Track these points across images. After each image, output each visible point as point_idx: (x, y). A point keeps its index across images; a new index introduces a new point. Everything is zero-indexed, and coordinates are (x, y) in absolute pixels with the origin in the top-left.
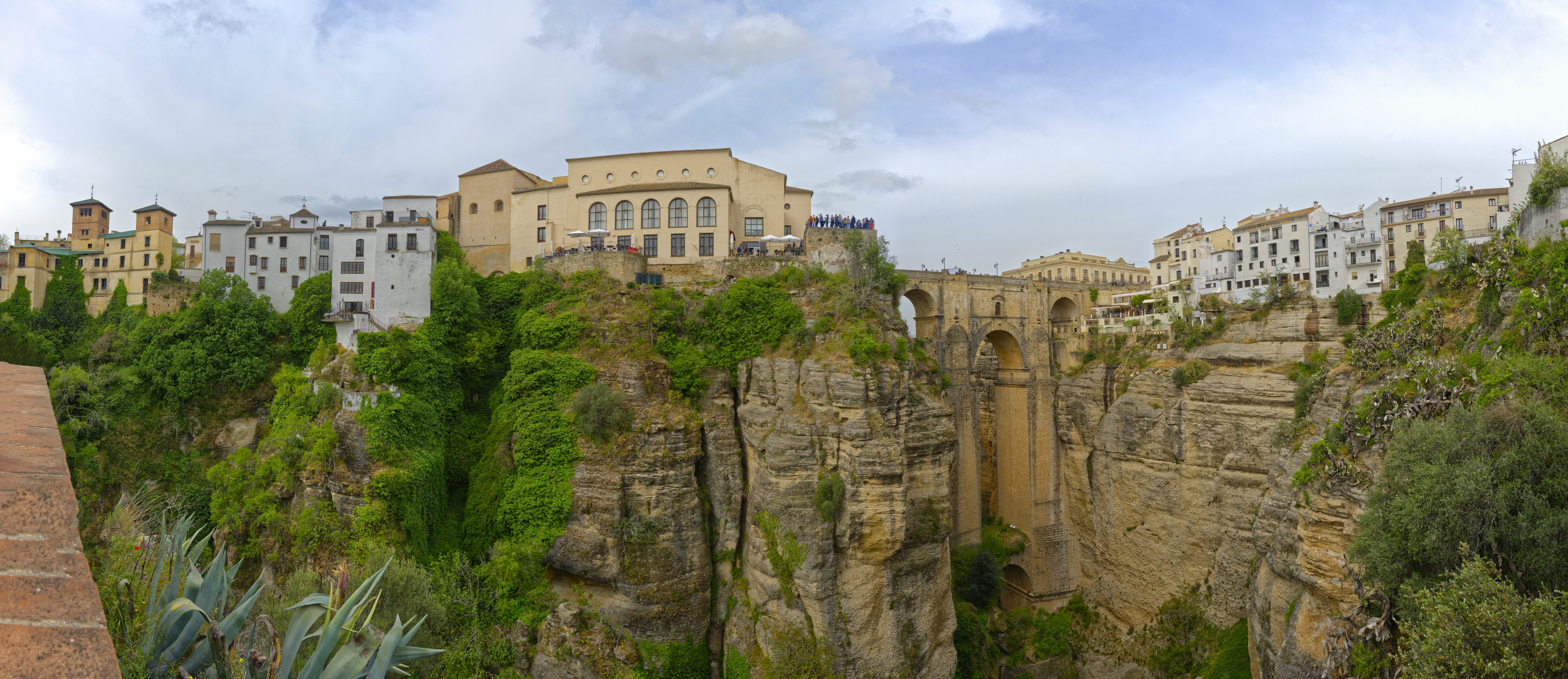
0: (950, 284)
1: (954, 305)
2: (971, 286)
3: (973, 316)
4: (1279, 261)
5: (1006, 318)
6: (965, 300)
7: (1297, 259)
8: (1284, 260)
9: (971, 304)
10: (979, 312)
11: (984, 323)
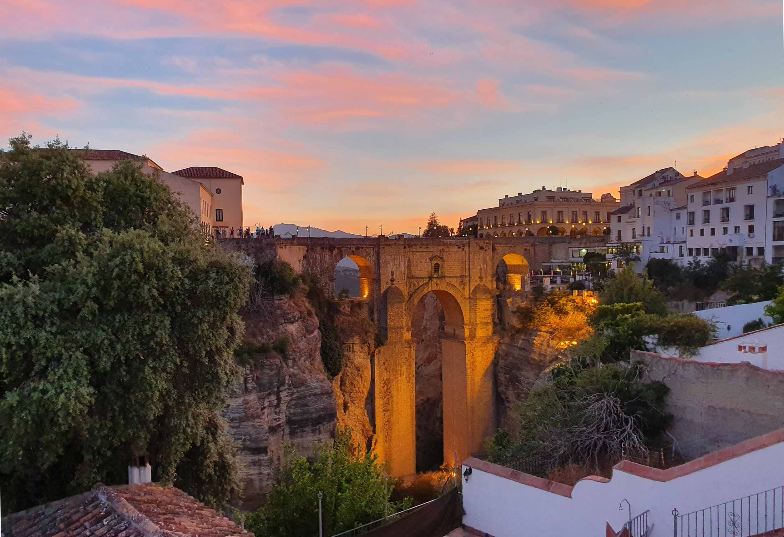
0: (387, 248)
1: (389, 268)
2: (407, 249)
3: (410, 277)
4: (731, 230)
5: (444, 277)
6: (402, 263)
7: (751, 229)
8: (737, 229)
9: (409, 266)
10: (417, 273)
11: (421, 284)
